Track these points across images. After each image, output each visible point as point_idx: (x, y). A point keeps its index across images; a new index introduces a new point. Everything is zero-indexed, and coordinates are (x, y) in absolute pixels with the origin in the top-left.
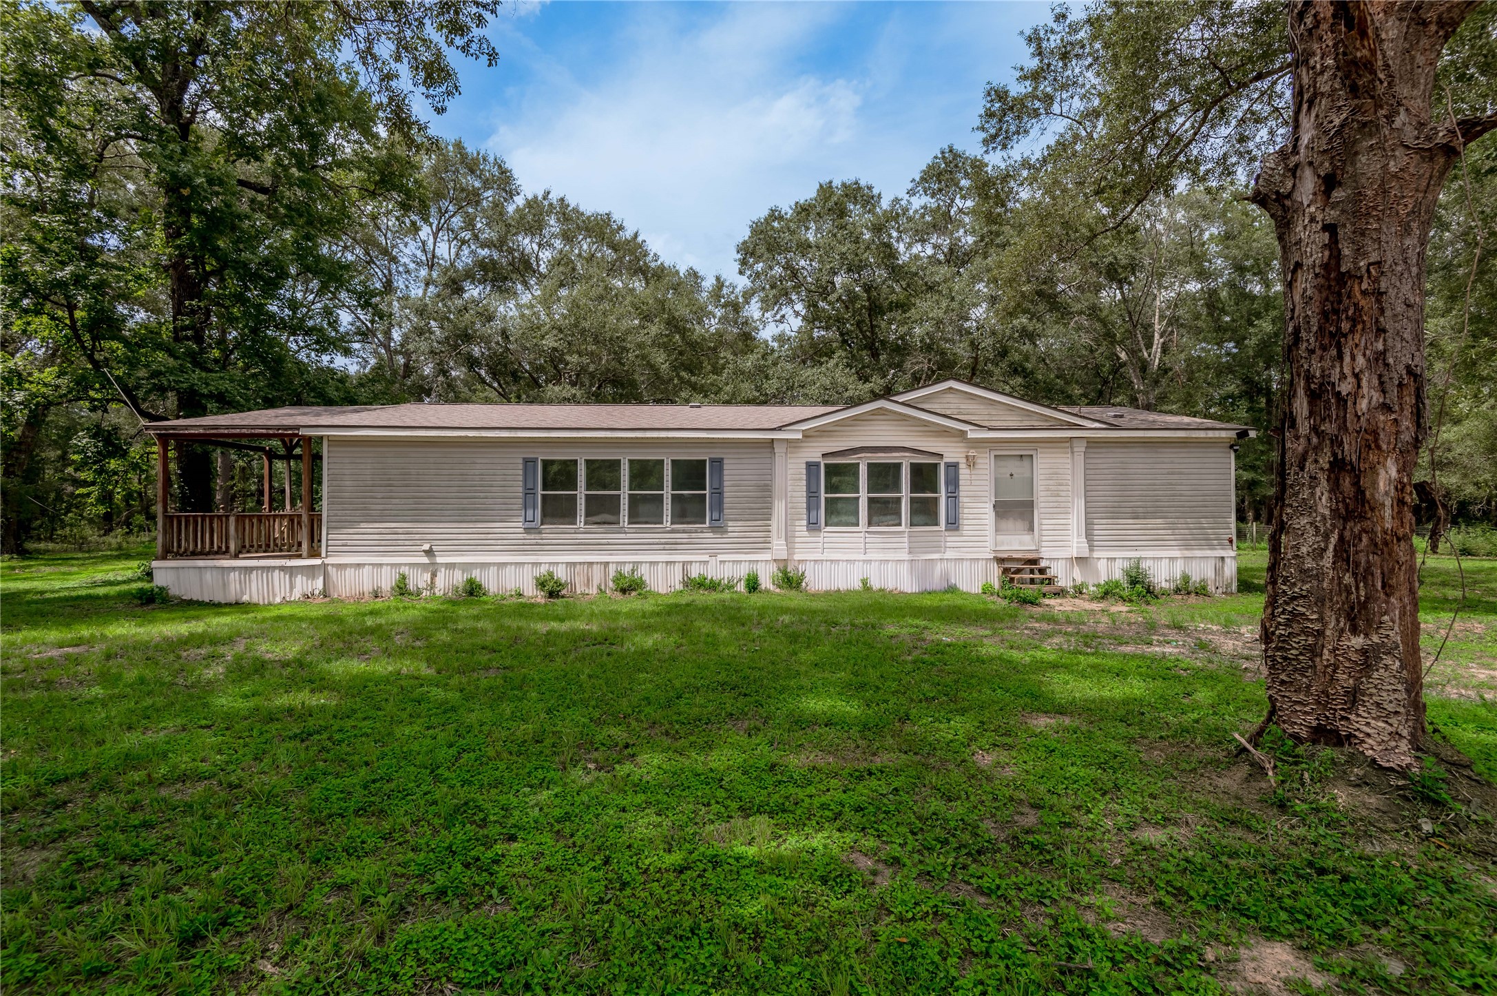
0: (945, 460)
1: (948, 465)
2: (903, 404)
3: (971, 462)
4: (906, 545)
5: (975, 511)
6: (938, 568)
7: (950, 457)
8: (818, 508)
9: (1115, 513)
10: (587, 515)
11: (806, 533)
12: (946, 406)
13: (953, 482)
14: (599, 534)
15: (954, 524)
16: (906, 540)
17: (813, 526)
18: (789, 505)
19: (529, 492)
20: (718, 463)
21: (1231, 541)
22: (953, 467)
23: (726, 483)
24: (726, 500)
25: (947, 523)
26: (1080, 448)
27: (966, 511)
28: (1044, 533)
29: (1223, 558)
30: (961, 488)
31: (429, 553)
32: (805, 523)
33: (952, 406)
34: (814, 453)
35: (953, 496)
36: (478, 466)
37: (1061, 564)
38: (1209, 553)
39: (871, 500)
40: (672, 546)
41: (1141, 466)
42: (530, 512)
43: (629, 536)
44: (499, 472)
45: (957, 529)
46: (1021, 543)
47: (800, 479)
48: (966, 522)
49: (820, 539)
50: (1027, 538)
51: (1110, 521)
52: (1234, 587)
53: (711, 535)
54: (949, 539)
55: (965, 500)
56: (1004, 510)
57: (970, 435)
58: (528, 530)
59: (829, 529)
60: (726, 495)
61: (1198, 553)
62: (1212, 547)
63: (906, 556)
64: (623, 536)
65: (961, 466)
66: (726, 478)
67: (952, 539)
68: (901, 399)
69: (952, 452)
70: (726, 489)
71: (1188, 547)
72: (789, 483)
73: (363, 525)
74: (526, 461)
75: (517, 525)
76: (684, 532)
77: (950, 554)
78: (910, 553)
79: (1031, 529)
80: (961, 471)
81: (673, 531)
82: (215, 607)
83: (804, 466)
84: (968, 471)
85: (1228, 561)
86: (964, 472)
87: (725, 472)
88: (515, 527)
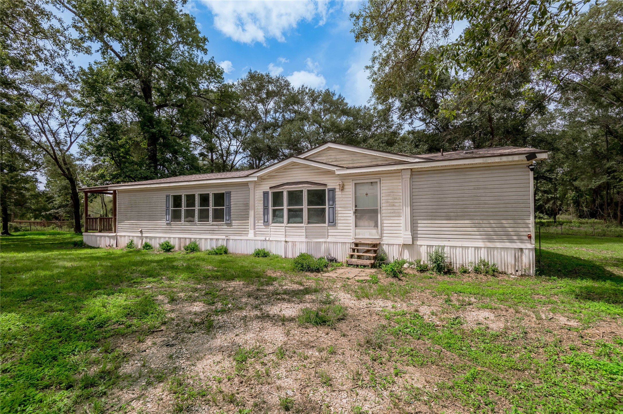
0: (329, 187)
1: (329, 190)
2: (305, 159)
3: (342, 188)
4: (304, 234)
5: (345, 215)
6: (323, 247)
7: (330, 186)
8: (268, 214)
9: (433, 216)
10: (185, 218)
11: (263, 227)
12: (329, 157)
13: (333, 199)
14: (188, 226)
15: (333, 223)
16: (304, 231)
17: (266, 223)
18: (256, 213)
19: (167, 208)
20: (229, 193)
21: (530, 237)
22: (333, 190)
23: (232, 203)
24: (232, 211)
25: (329, 222)
26: (407, 176)
27: (339, 215)
28: (385, 228)
29: (521, 249)
30: (337, 203)
31: (141, 232)
32: (262, 221)
33: (332, 157)
34: (266, 187)
35: (333, 208)
36: (154, 199)
37: (396, 248)
38: (508, 245)
39: (289, 210)
40: (212, 232)
41: (452, 185)
42: (168, 216)
43: (198, 227)
44: (160, 201)
45: (335, 225)
46: (370, 234)
47: (261, 200)
48: (339, 221)
49: (269, 230)
50: (374, 231)
51: (429, 222)
52: (532, 271)
53: (226, 227)
54: (330, 231)
55: (339, 209)
56: (359, 214)
57: (337, 173)
58: (167, 224)
59: (273, 225)
60: (232, 208)
61: (498, 245)
62: (512, 241)
63: (304, 239)
64: (196, 227)
65: (337, 190)
66: (232, 201)
67: (332, 231)
68: (302, 156)
69: (332, 183)
70: (232, 206)
71: (490, 240)
72: (256, 202)
73: (126, 221)
74: (168, 196)
75: (163, 222)
76: (217, 225)
77: (330, 239)
78: (306, 238)
79: (376, 226)
80: (337, 193)
81: (212, 225)
82: (94, 248)
83: (262, 194)
84: (340, 193)
85: (526, 252)
86: (338, 193)
87: (232, 198)
88: (163, 223)
